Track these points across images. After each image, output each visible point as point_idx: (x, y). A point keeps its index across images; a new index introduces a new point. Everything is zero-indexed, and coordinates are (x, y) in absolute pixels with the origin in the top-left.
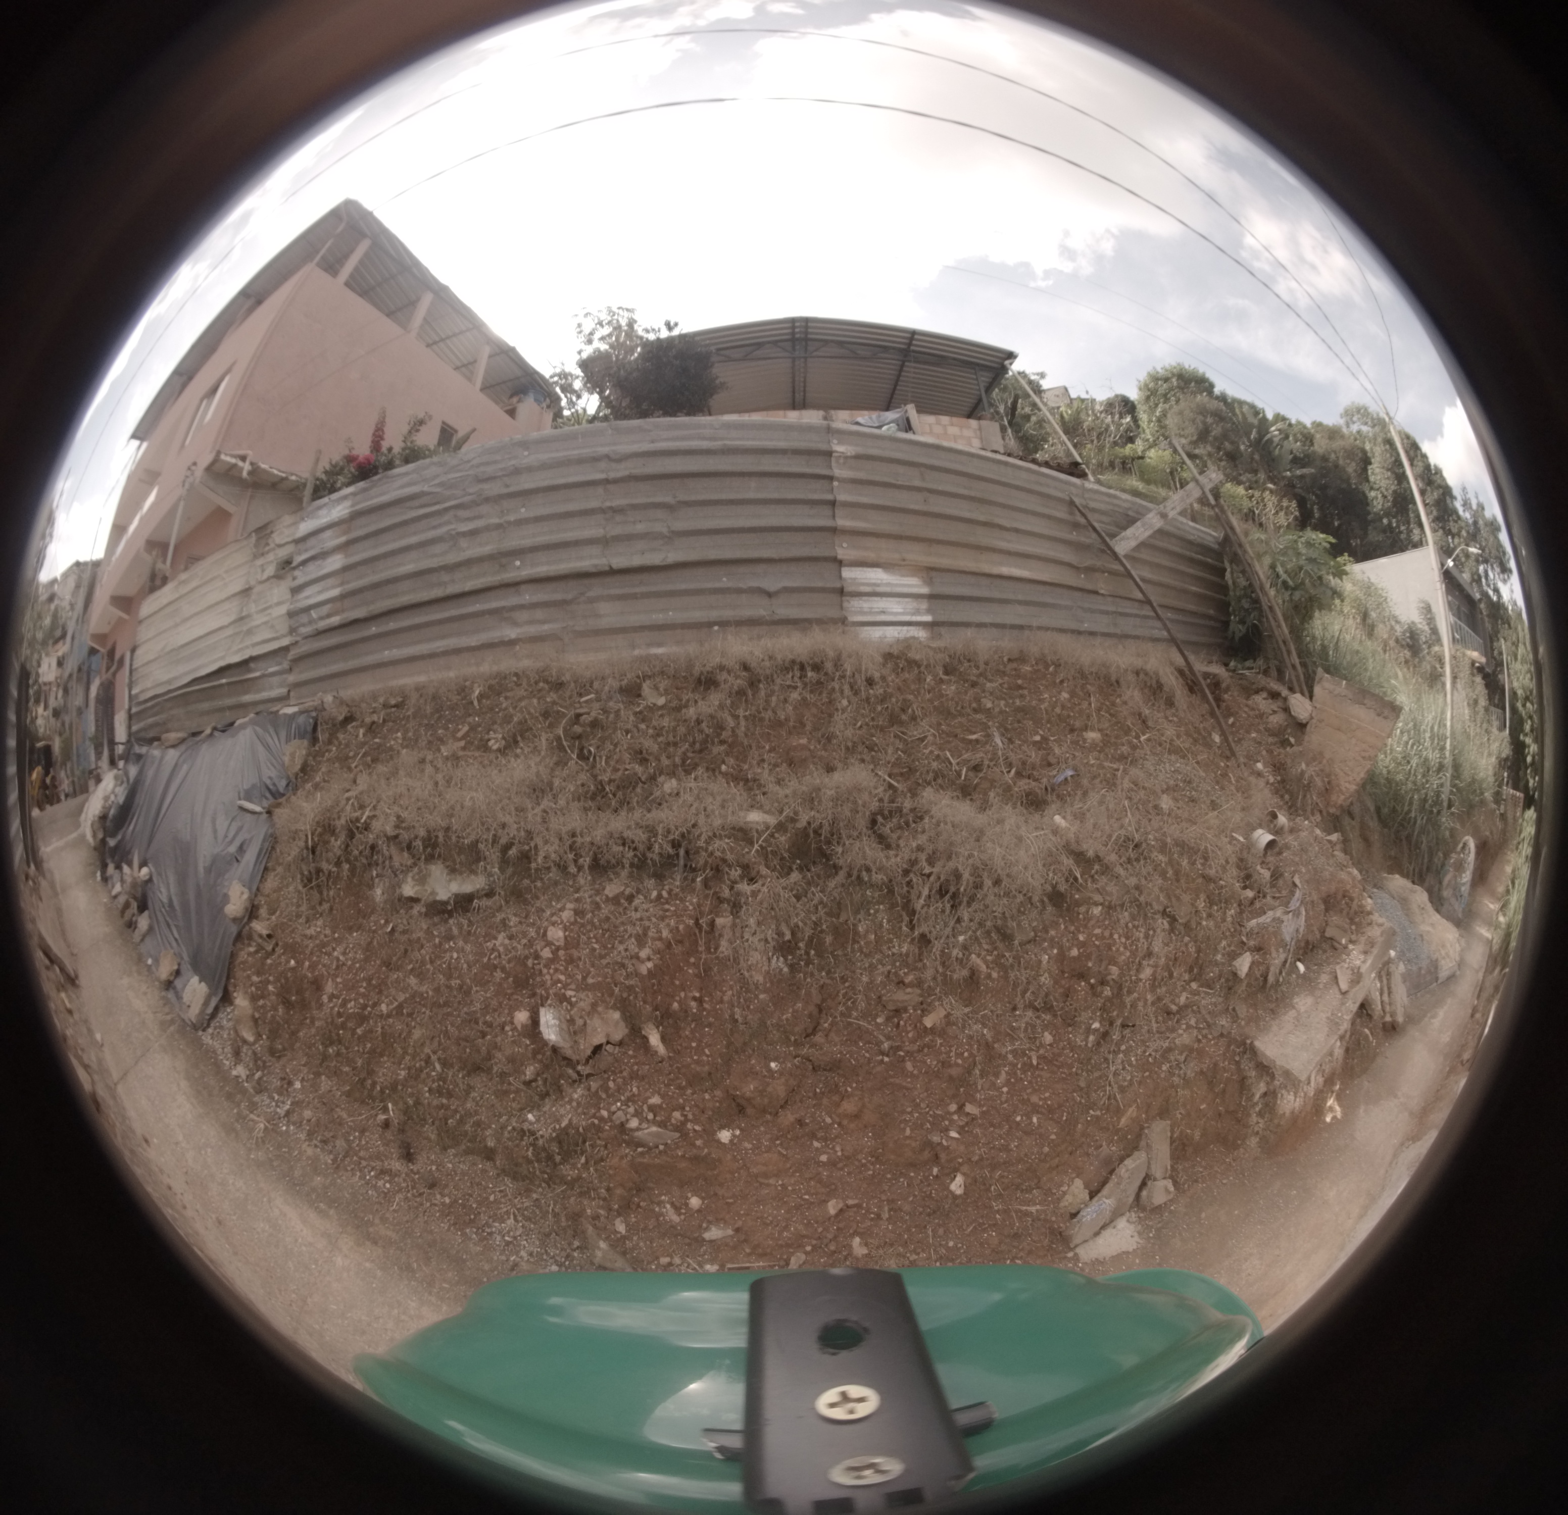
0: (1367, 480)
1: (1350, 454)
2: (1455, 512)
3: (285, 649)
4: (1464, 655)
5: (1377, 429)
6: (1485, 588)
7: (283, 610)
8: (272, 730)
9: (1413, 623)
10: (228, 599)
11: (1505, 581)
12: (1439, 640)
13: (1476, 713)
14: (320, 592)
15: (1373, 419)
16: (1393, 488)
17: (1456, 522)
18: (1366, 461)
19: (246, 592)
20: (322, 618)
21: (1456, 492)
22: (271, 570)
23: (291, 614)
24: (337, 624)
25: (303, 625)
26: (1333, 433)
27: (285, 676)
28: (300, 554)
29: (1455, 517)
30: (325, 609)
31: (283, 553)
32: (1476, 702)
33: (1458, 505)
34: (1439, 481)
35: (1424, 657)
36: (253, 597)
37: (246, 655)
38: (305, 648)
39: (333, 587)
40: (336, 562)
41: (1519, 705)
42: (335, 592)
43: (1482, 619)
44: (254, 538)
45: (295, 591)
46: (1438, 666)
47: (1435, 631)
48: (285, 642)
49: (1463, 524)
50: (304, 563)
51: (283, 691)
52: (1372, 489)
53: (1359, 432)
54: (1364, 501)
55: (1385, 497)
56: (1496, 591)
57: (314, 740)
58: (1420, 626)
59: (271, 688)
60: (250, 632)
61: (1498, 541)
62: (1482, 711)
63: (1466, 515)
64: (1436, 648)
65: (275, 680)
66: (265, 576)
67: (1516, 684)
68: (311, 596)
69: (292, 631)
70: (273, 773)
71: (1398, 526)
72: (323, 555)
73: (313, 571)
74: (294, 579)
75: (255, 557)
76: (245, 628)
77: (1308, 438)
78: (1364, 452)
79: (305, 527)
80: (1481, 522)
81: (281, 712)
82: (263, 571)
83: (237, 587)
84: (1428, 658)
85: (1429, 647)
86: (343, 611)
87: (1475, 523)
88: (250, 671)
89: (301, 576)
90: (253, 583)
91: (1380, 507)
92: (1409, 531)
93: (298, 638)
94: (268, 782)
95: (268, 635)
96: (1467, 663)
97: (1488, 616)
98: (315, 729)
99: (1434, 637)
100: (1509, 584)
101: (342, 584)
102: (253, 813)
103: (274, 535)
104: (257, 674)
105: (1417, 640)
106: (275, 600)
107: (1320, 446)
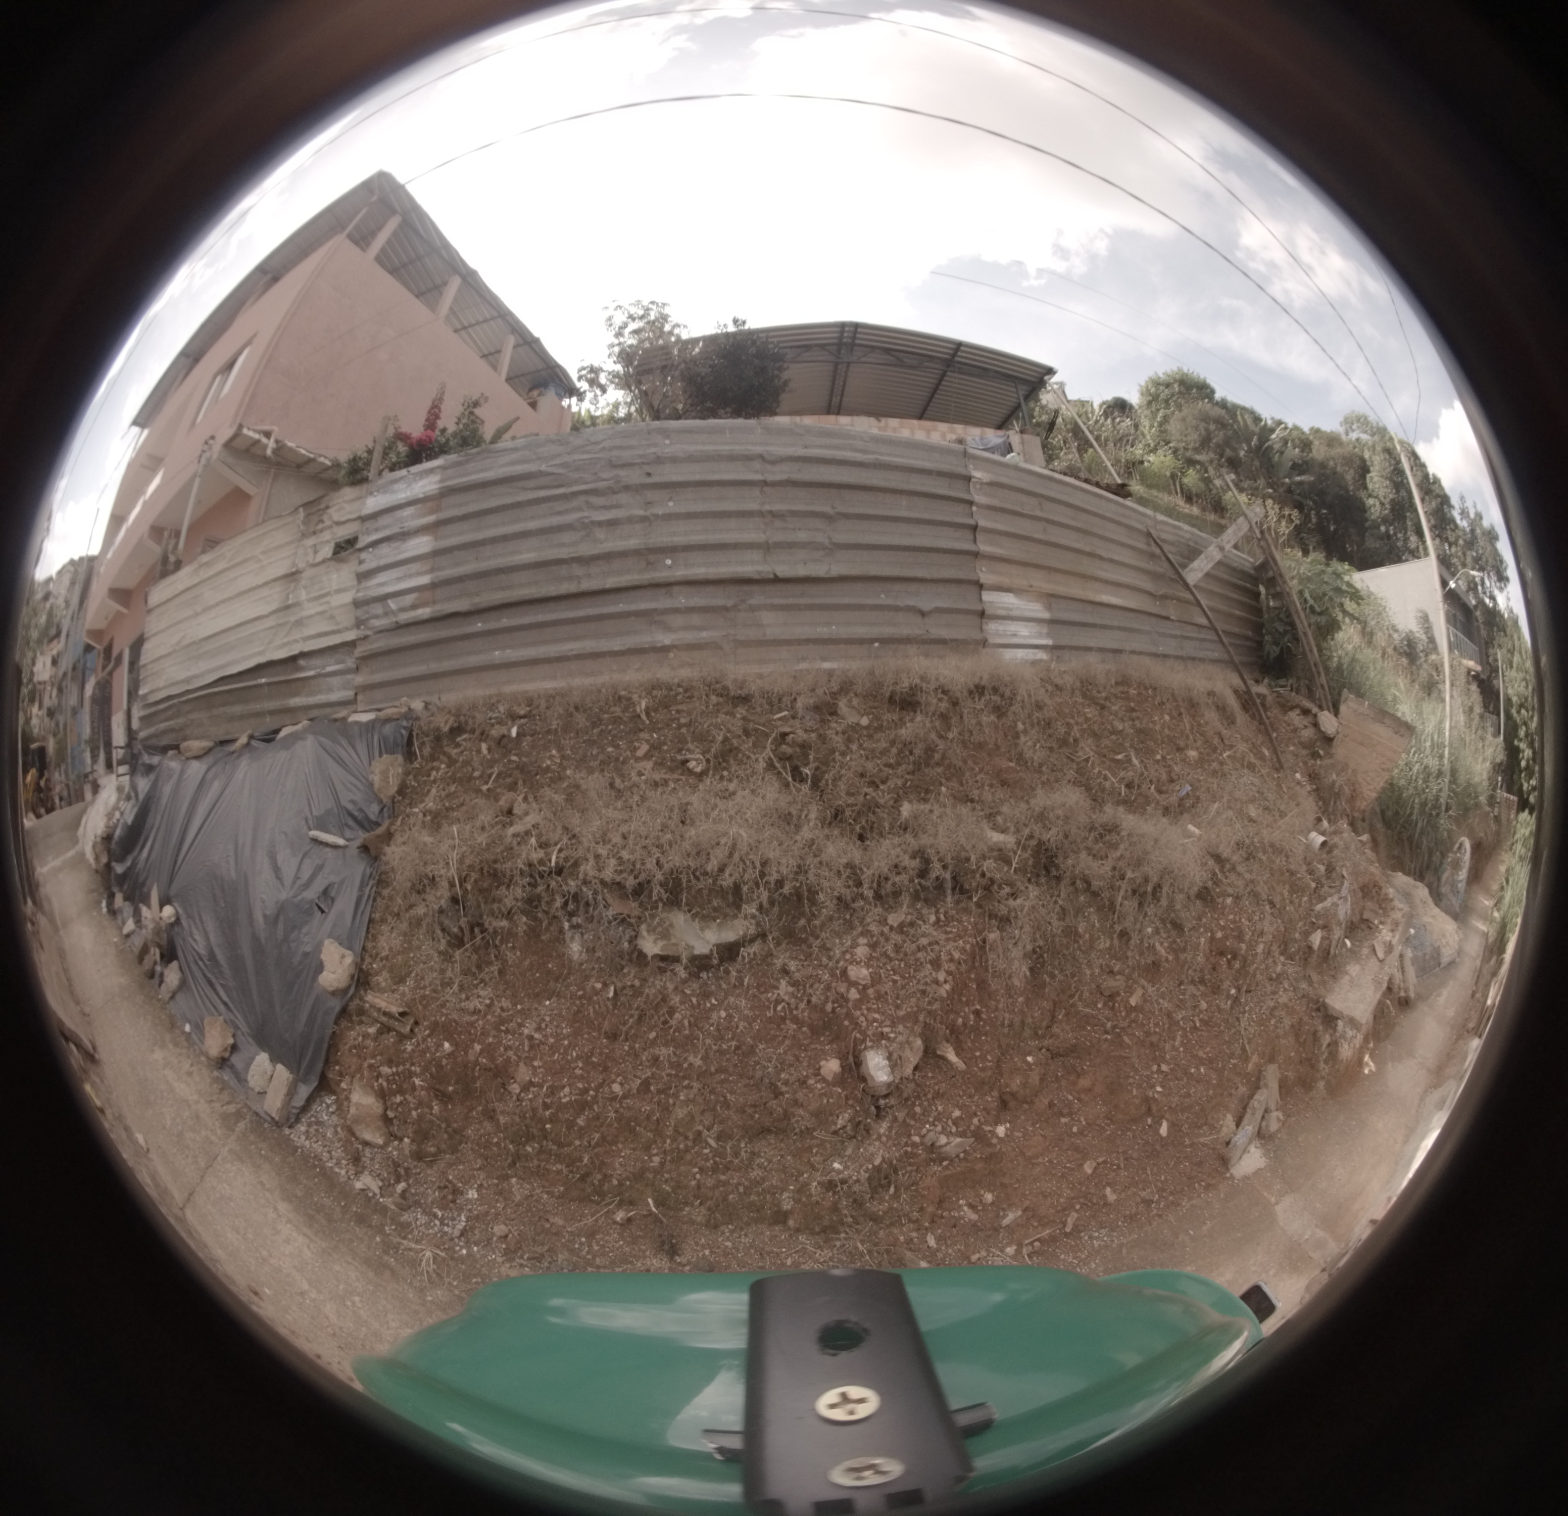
0: (1365, 487)
1: (1348, 461)
2: (1453, 521)
3: (351, 645)
4: (1460, 664)
5: (1376, 438)
6: (1481, 595)
7: (348, 597)
8: (344, 742)
9: (1411, 631)
10: (266, 584)
11: (1501, 589)
12: (1435, 649)
13: (1471, 720)
14: (399, 579)
15: (1372, 427)
16: (1391, 496)
17: (1453, 531)
18: (1364, 469)
19: (292, 576)
20: (403, 610)
21: (1455, 501)
22: (327, 551)
23: (357, 604)
24: (426, 617)
25: (377, 617)
26: (1332, 440)
27: (349, 677)
28: (368, 533)
29: (1452, 526)
30: (409, 599)
31: (343, 533)
32: (1471, 709)
33: (1456, 514)
34: (1437, 491)
35: (1421, 665)
36: (303, 582)
37: (295, 650)
38: (379, 644)
39: (419, 574)
40: (422, 544)
41: (1514, 711)
42: (425, 580)
43: (1478, 627)
44: (302, 513)
45: (362, 577)
46: (1434, 674)
47: (1432, 640)
48: (350, 636)
49: (1461, 533)
50: (374, 544)
51: (349, 694)
52: (1370, 496)
53: (1357, 440)
54: (1363, 509)
55: (1382, 504)
56: (1493, 598)
57: (410, 756)
58: (1417, 635)
59: (330, 690)
60: (299, 623)
61: (1496, 550)
62: (1477, 718)
63: (1463, 524)
64: (1433, 657)
65: (335, 681)
66: (319, 558)
67: (1510, 691)
68: (386, 583)
69: (359, 623)
70: (358, 797)
71: (1395, 534)
72: (404, 535)
73: (387, 553)
74: (361, 562)
75: (304, 535)
76: (292, 619)
77: (1305, 444)
78: (1363, 460)
79: (374, 503)
80: (1478, 531)
81: (350, 719)
82: (316, 552)
83: (281, 570)
84: (1425, 666)
85: (1426, 655)
86: (434, 602)
87: (1473, 531)
88: (302, 669)
89: (371, 560)
90: (301, 565)
91: (1378, 514)
92: (1406, 539)
93: (369, 633)
94: (350, 807)
95: (325, 627)
96: (1463, 671)
97: (1483, 623)
98: (410, 743)
99: (1431, 646)
100: (1505, 592)
101: (432, 570)
102: (335, 847)
103: (331, 511)
104: (311, 673)
105: (1415, 648)
106: (335, 586)
107: (1319, 452)
